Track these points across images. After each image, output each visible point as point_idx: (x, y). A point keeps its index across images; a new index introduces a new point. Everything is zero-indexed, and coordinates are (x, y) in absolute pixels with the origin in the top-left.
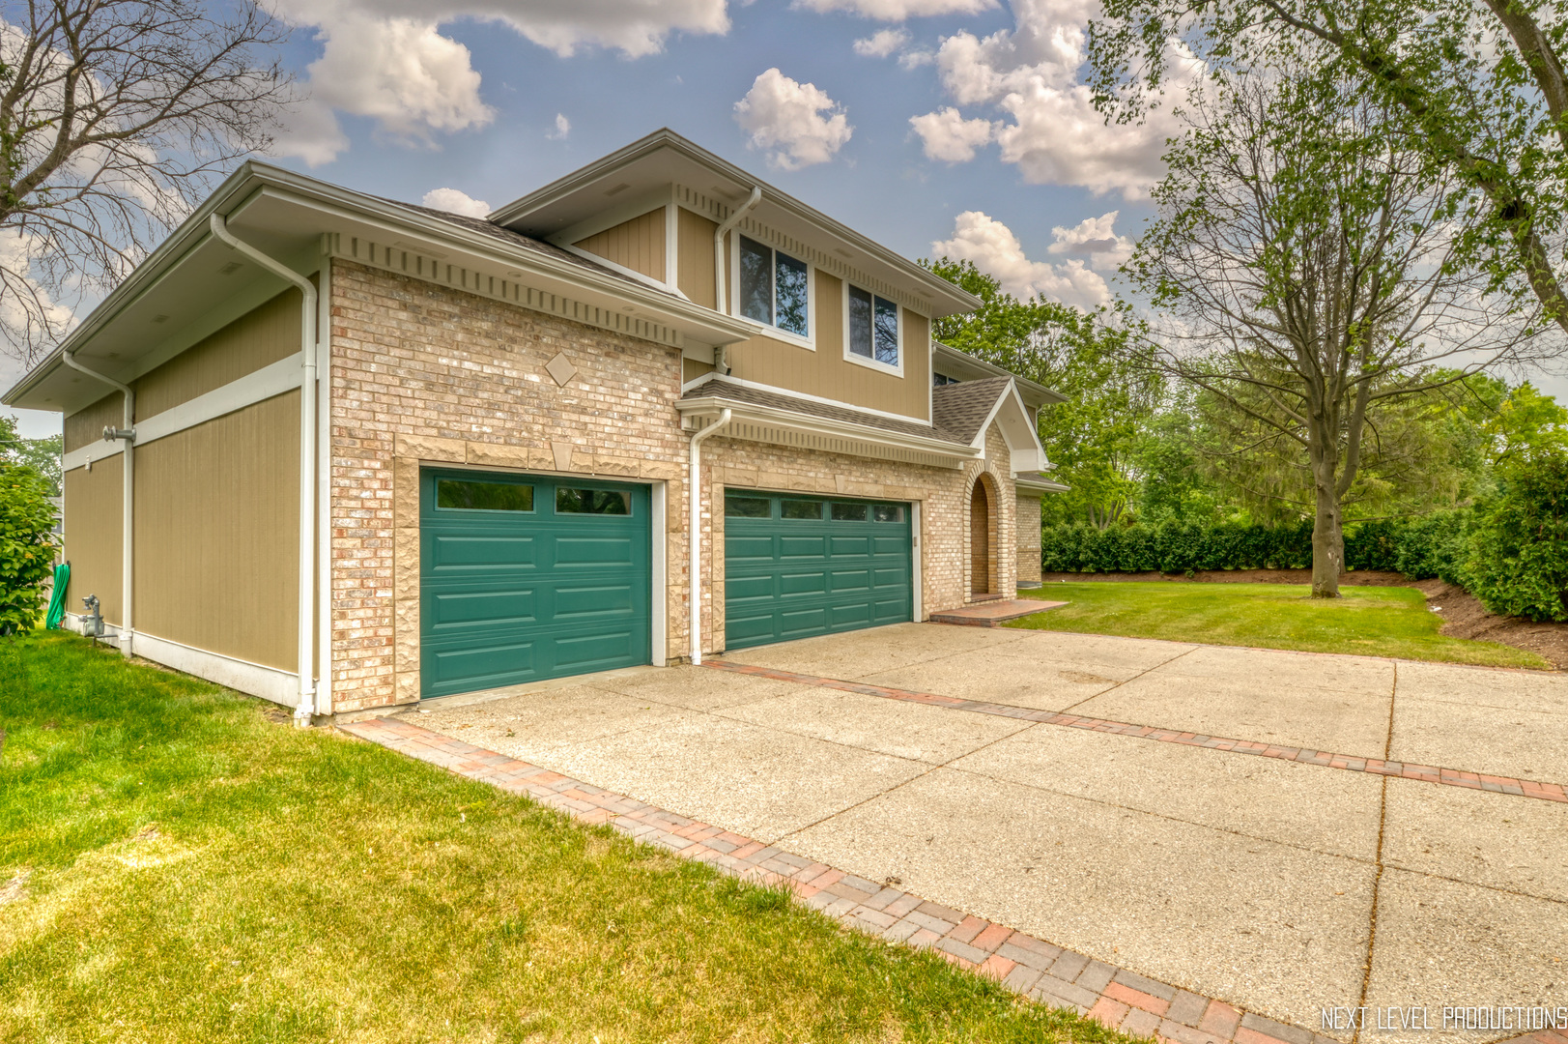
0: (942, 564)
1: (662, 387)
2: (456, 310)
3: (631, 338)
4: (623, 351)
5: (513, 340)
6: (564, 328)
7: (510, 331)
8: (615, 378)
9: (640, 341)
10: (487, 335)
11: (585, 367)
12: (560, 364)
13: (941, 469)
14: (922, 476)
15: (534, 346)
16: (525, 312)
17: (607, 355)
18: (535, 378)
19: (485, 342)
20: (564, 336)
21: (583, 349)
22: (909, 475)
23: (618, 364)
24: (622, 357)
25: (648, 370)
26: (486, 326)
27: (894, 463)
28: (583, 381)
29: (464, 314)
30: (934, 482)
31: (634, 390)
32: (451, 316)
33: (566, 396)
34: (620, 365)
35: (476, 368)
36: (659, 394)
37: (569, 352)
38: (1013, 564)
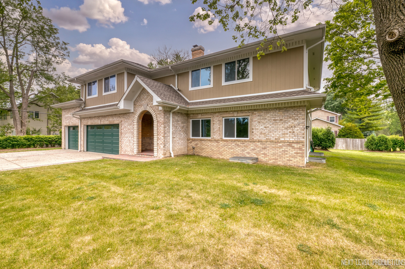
0: (126, 141)
13: (125, 114)
14: (119, 117)
22: (115, 117)
27: (112, 115)
30: (123, 118)
38: (161, 144)
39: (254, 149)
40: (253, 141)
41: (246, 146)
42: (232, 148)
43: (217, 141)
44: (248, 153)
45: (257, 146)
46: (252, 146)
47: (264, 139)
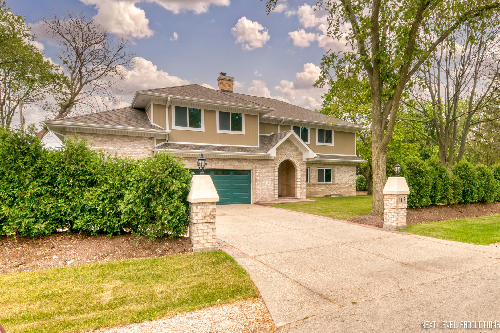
0: (263, 187)
1: (147, 147)
2: (92, 137)
3: (138, 137)
4: (136, 140)
5: (106, 141)
6: (119, 137)
7: (105, 139)
8: (133, 146)
9: (141, 137)
10: (100, 141)
11: (125, 144)
12: (118, 145)
13: (262, 160)
14: (252, 162)
15: (111, 142)
16: (109, 135)
17: (131, 141)
18: (112, 148)
19: (99, 142)
20: (119, 139)
21: (124, 141)
23: (134, 143)
24: (135, 141)
25: (143, 143)
26: (99, 139)
28: (125, 147)
29: (94, 137)
30: (259, 164)
31: (139, 148)
32: (91, 138)
33: (120, 151)
34: (136, 143)
35: (97, 148)
36: (147, 148)
37: (120, 142)
38: (304, 188)
39: (335, 189)
40: (334, 184)
41: (331, 188)
42: (323, 190)
43: (314, 185)
44: (332, 192)
45: (337, 187)
46: (334, 187)
47: (340, 183)
